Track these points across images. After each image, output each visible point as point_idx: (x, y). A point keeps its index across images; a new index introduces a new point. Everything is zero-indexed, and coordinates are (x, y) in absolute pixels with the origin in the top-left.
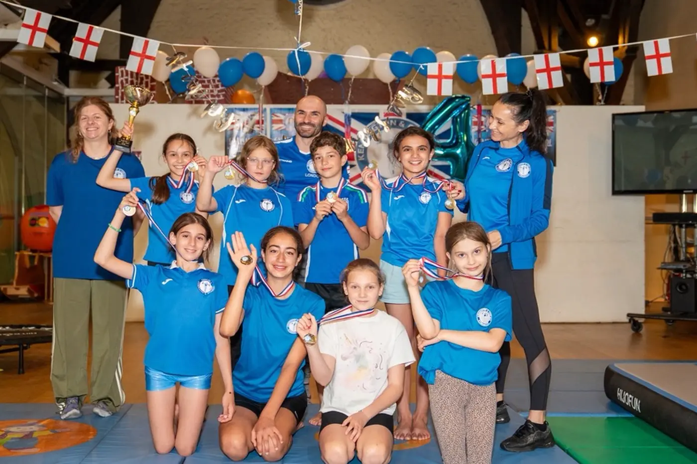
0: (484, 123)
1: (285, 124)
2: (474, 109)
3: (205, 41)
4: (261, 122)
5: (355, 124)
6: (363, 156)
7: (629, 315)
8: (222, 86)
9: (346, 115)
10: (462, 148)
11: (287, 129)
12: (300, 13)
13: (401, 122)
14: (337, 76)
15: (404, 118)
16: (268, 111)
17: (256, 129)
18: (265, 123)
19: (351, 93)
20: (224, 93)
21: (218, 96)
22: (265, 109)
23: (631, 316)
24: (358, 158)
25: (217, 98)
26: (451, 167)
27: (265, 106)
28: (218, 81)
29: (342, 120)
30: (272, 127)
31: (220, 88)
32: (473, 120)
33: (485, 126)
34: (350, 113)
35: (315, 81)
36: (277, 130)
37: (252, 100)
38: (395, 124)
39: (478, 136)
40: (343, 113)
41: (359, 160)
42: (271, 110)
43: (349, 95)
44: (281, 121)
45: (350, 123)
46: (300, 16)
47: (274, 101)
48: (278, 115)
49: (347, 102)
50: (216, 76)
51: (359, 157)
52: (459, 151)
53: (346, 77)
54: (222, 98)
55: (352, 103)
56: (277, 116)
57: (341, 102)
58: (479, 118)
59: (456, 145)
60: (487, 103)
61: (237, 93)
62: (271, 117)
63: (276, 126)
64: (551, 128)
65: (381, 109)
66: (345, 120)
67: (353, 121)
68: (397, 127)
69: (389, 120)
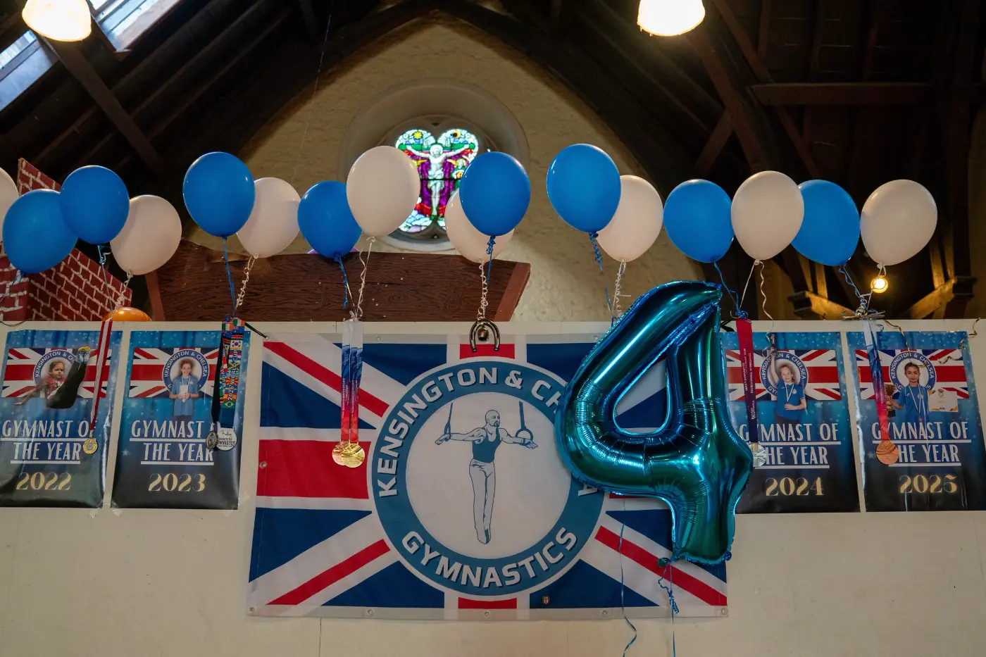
0: (762, 374)
2: (729, 330)
4: (99, 372)
5: (373, 381)
6: (393, 482)
9: (347, 352)
13: (512, 375)
15: (520, 359)
16: (126, 343)
18: (110, 376)
22: (118, 336)
24: (377, 489)
26: (672, 514)
29: (336, 367)
30: (129, 388)
32: (730, 365)
33: (767, 384)
34: (358, 345)
36: (142, 396)
38: (493, 380)
39: (750, 416)
40: (340, 345)
41: (381, 494)
44: (157, 371)
45: (357, 378)
49: (353, 314)
51: (380, 483)
57: (339, 313)
58: (746, 357)
59: (683, 444)
62: (132, 358)
63: (141, 387)
64: (958, 385)
65: (453, 334)
66: (344, 367)
67: (368, 371)
68: (500, 387)
69: (476, 367)
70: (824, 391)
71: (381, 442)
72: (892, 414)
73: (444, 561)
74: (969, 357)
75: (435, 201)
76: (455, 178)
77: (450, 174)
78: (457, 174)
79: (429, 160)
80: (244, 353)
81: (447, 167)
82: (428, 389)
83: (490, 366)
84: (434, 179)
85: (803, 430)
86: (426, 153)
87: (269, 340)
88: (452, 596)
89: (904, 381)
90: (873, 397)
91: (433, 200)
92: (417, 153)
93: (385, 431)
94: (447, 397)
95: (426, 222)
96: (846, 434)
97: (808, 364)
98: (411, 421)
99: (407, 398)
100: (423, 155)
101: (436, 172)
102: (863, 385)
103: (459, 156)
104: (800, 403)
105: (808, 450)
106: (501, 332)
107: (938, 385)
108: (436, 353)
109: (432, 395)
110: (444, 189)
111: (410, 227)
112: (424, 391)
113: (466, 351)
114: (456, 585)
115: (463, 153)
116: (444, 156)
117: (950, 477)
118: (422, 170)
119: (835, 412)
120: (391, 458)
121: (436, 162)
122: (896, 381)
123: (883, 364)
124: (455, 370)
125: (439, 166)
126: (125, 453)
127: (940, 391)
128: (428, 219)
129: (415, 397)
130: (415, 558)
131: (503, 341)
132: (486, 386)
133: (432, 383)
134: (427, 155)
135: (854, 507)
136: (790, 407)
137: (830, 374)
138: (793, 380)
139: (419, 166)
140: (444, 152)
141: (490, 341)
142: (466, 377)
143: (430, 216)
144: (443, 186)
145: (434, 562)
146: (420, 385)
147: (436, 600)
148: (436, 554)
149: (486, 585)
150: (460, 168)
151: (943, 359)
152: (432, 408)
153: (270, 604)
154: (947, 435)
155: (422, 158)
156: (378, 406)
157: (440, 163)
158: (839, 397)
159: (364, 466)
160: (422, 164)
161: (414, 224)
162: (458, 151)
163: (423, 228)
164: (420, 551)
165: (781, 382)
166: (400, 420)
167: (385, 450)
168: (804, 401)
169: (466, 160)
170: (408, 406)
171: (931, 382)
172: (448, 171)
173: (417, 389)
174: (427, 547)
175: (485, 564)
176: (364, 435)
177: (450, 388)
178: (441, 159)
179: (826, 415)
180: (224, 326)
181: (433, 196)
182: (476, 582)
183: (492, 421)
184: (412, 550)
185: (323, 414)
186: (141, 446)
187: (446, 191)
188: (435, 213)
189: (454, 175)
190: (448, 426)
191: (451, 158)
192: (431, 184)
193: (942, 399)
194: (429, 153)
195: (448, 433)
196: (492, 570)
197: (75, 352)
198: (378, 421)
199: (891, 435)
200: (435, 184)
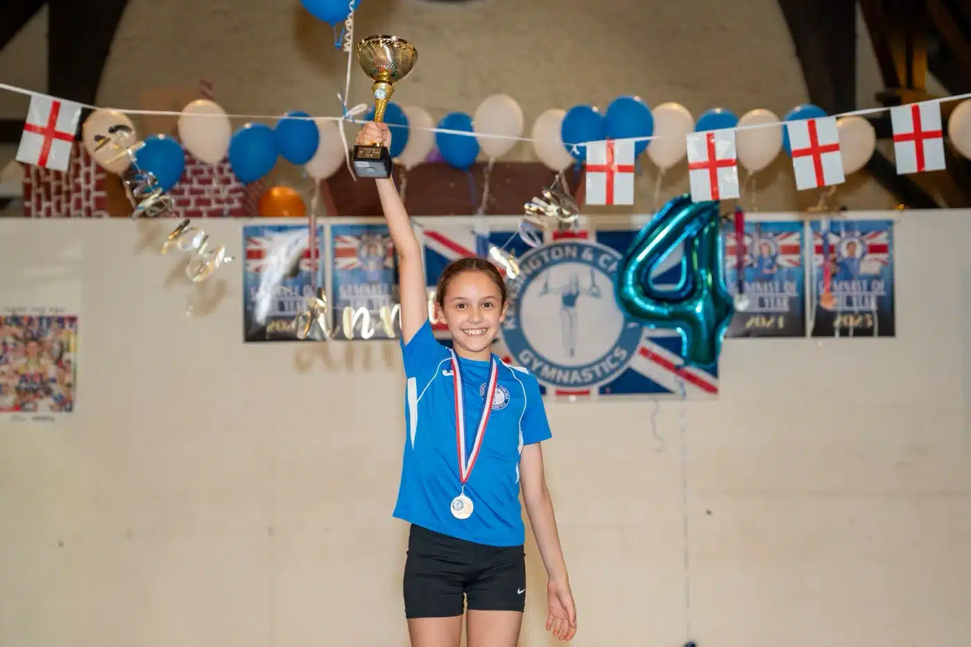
1: (360, 257)
2: (730, 220)
3: (204, 88)
4: (313, 254)
6: (513, 320)
8: (238, 180)
9: (478, 238)
10: (705, 301)
11: (365, 268)
12: (348, 48)
13: (586, 251)
14: (460, 158)
15: (592, 241)
16: (328, 234)
17: (304, 268)
18: (321, 254)
19: (489, 192)
20: (241, 194)
21: (230, 201)
22: (322, 228)
24: (503, 325)
25: (226, 207)
26: (685, 339)
27: (321, 221)
28: (230, 171)
29: (470, 247)
30: (335, 264)
31: (234, 185)
32: (726, 244)
33: (752, 256)
34: (487, 234)
35: (419, 169)
36: (345, 269)
37: (299, 208)
38: (574, 254)
39: (739, 277)
40: (473, 232)
41: (506, 328)
42: (333, 228)
43: (485, 195)
44: (351, 252)
45: (487, 254)
46: (348, 53)
47: (341, 211)
48: (348, 238)
49: (481, 211)
50: (225, 161)
51: (504, 321)
52: (699, 308)
53: (479, 158)
54: (237, 205)
55: (491, 211)
56: (345, 242)
57: (470, 211)
58: (739, 238)
59: (692, 296)
60: (756, 208)
61: (268, 194)
62: (334, 243)
63: (343, 262)
64: (883, 256)
66: (477, 246)
68: (579, 259)
69: (563, 246)
70: (790, 261)
72: (834, 275)
73: (546, 368)
74: (892, 238)
82: (533, 261)
83: (572, 245)
85: (773, 286)
87: (428, 229)
88: (551, 389)
89: (846, 254)
90: (824, 265)
94: (545, 266)
96: (802, 288)
97: (780, 243)
102: (817, 256)
104: (772, 269)
105: (776, 298)
106: (579, 223)
107: (870, 256)
109: (536, 265)
112: (531, 262)
113: (557, 235)
114: (554, 382)
117: (869, 316)
119: (797, 275)
120: (511, 306)
122: (840, 254)
123: (832, 242)
124: (549, 248)
127: (870, 261)
129: (524, 266)
132: (570, 259)
133: (535, 257)
135: (801, 334)
136: (766, 271)
137: (795, 250)
138: (770, 253)
142: (557, 253)
145: (541, 368)
146: (528, 258)
148: (541, 364)
149: (572, 382)
151: (873, 239)
152: (536, 273)
154: (870, 289)
158: (801, 264)
164: (532, 362)
165: (762, 255)
166: (515, 282)
168: (775, 267)
171: (864, 255)
174: (536, 360)
175: (571, 369)
177: (547, 260)
179: (790, 277)
182: (566, 379)
183: (574, 281)
184: (525, 362)
190: (546, 285)
193: (871, 265)
195: (546, 289)
196: (575, 373)
199: (832, 289)
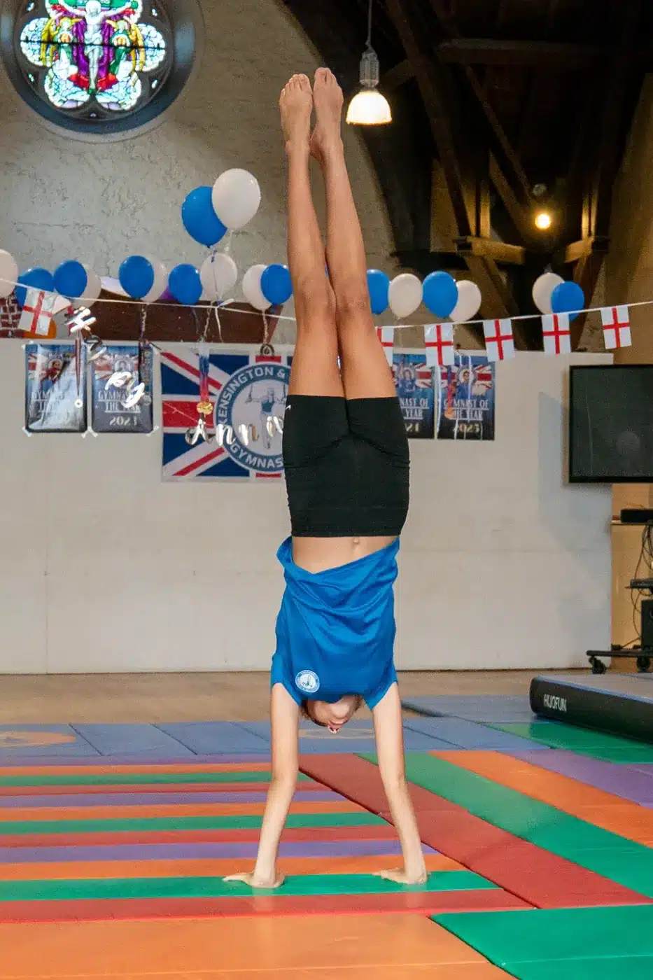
1: (113, 371)
5: (215, 372)
6: (226, 421)
7: (589, 653)
9: (202, 358)
13: (280, 371)
19: (209, 325)
21: (14, 325)
23: (592, 654)
25: (11, 329)
33: (398, 379)
34: (207, 356)
36: (102, 379)
38: (271, 373)
40: (198, 354)
43: (206, 327)
44: (108, 366)
45: (207, 371)
49: (203, 339)
51: (219, 421)
55: (209, 340)
57: (194, 339)
63: (101, 374)
64: (487, 383)
65: (252, 350)
66: (201, 365)
67: (212, 367)
68: (275, 377)
69: (263, 367)
70: (424, 383)
71: (219, 402)
72: (454, 395)
73: (250, 456)
74: (494, 370)
75: (94, 71)
76: (115, 44)
77: (109, 39)
78: (117, 39)
79: (84, 19)
80: (151, 357)
81: (106, 29)
82: (242, 378)
83: (269, 366)
84: (91, 44)
85: (412, 401)
86: (81, 10)
87: (163, 351)
88: (253, 472)
89: (462, 380)
90: (447, 387)
91: (91, 70)
92: (70, 9)
93: (221, 397)
94: (250, 381)
95: (83, 96)
96: (432, 403)
97: (418, 370)
98: (233, 392)
99: (231, 381)
100: (77, 12)
101: (93, 35)
102: (443, 381)
103: (119, 17)
104: (412, 388)
105: (414, 410)
106: (275, 350)
107: (478, 382)
108: (243, 360)
109: (243, 380)
110: (103, 57)
111: (64, 102)
112: (239, 378)
113: (259, 359)
114: (255, 467)
115: (124, 13)
116: (102, 15)
117: (477, 425)
118: (77, 32)
119: (429, 394)
120: (224, 410)
121: (93, 23)
122: (458, 380)
123: (453, 371)
124: (253, 368)
125: (97, 27)
126: (96, 407)
127: (478, 386)
128: (85, 93)
129: (235, 381)
130: (236, 455)
131: (276, 355)
132: (268, 377)
133: (242, 375)
134: (83, 13)
135: (431, 436)
136: (408, 391)
137: (428, 375)
138: (410, 377)
139: (73, 26)
140: (102, 10)
141: (270, 354)
142: (259, 372)
143: (88, 89)
144: (102, 54)
145: (245, 457)
146: (237, 376)
147: (246, 473)
148: (246, 453)
149: (268, 467)
150: (121, 31)
151: (481, 370)
152: (243, 386)
153: (174, 475)
154: (478, 406)
155: (77, 17)
156: (217, 385)
157: (97, 25)
158: (431, 386)
159: (212, 413)
160: (77, 24)
161: (69, 98)
162: (119, 10)
163: (79, 104)
164: (239, 452)
165: (405, 378)
166: (228, 392)
167: (222, 406)
168: (414, 388)
169: (128, 22)
170: (231, 385)
171: (474, 381)
172: (107, 34)
173: (236, 377)
174: (242, 451)
175: (268, 458)
176: (211, 399)
177: (252, 377)
178: (98, 19)
179: (424, 395)
180: (139, 344)
181: (91, 66)
182: (264, 466)
183: (271, 393)
184: (235, 451)
185: (192, 389)
186: (104, 404)
187: (105, 59)
188: (93, 86)
189: (115, 41)
190: (250, 395)
191: (110, 18)
192: (88, 50)
193: (479, 388)
194: (85, 10)
195: (250, 399)
196: (271, 461)
197: (64, 356)
198: (217, 392)
199: (452, 405)
200: (93, 51)
